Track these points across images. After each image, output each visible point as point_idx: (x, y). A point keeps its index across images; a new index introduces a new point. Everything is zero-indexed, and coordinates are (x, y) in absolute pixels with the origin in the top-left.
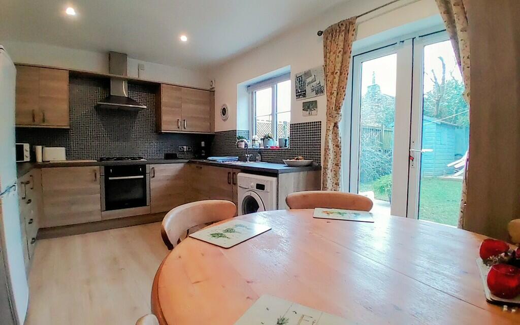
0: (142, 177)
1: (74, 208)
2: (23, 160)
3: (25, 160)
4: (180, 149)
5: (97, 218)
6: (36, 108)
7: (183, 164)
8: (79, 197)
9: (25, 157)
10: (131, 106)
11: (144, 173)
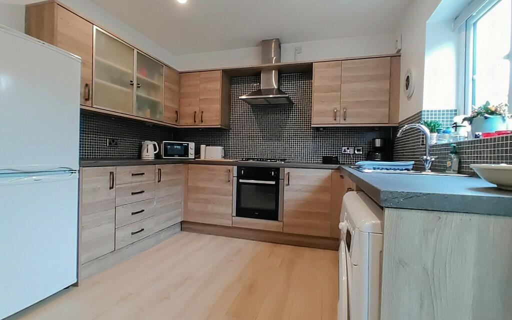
0: (274, 183)
1: (210, 208)
2: (188, 157)
3: (189, 157)
4: (345, 151)
5: (228, 223)
6: (197, 110)
7: (331, 170)
8: (215, 196)
9: (189, 154)
10: (271, 96)
11: (277, 178)
